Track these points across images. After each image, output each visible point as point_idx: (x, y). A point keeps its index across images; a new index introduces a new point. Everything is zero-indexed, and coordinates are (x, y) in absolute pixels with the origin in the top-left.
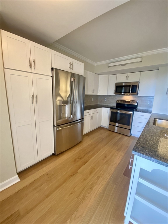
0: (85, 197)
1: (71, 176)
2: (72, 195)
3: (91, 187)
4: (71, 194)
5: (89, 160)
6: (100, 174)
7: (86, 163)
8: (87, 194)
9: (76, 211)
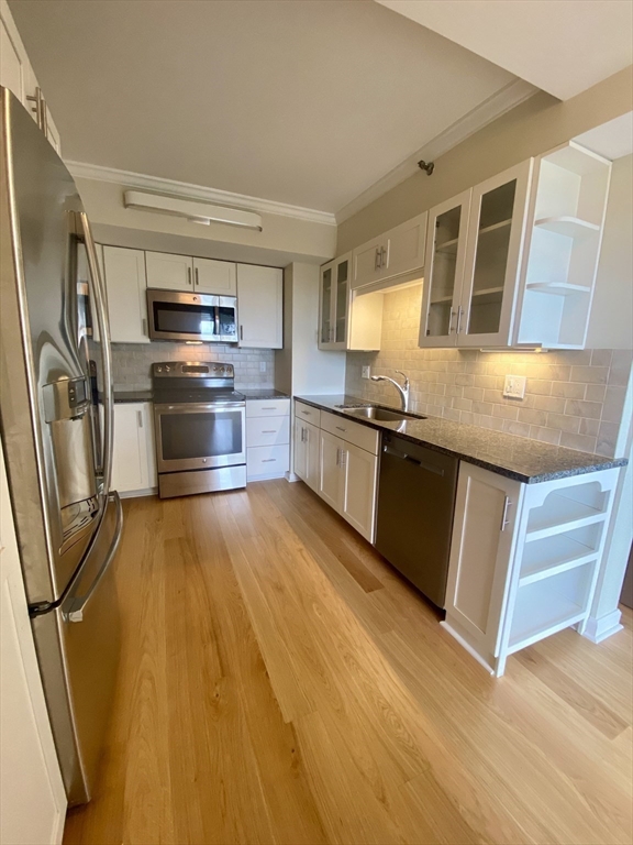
0: (411, 744)
1: (297, 763)
2: (389, 800)
3: (379, 702)
4: (383, 800)
5: (256, 644)
6: (341, 646)
7: (261, 665)
8: (399, 730)
9: (454, 803)
